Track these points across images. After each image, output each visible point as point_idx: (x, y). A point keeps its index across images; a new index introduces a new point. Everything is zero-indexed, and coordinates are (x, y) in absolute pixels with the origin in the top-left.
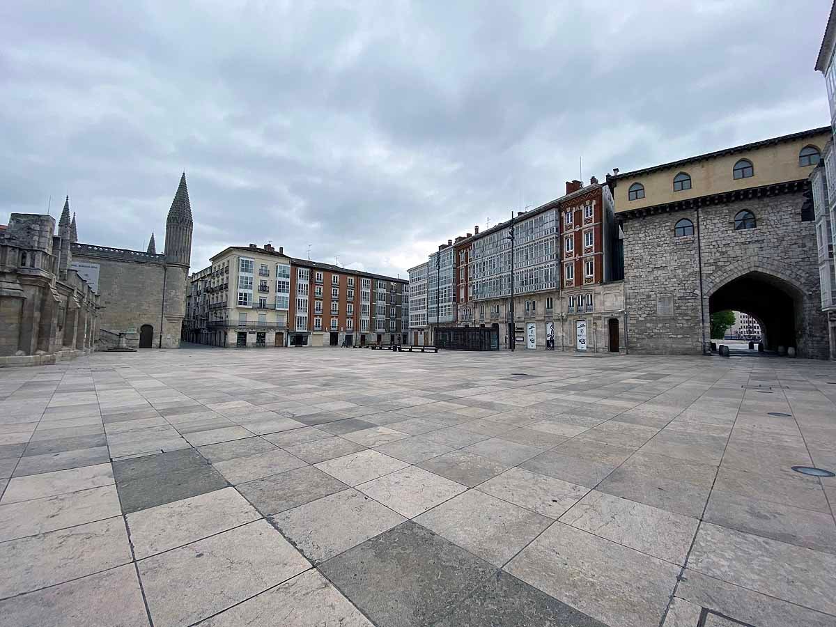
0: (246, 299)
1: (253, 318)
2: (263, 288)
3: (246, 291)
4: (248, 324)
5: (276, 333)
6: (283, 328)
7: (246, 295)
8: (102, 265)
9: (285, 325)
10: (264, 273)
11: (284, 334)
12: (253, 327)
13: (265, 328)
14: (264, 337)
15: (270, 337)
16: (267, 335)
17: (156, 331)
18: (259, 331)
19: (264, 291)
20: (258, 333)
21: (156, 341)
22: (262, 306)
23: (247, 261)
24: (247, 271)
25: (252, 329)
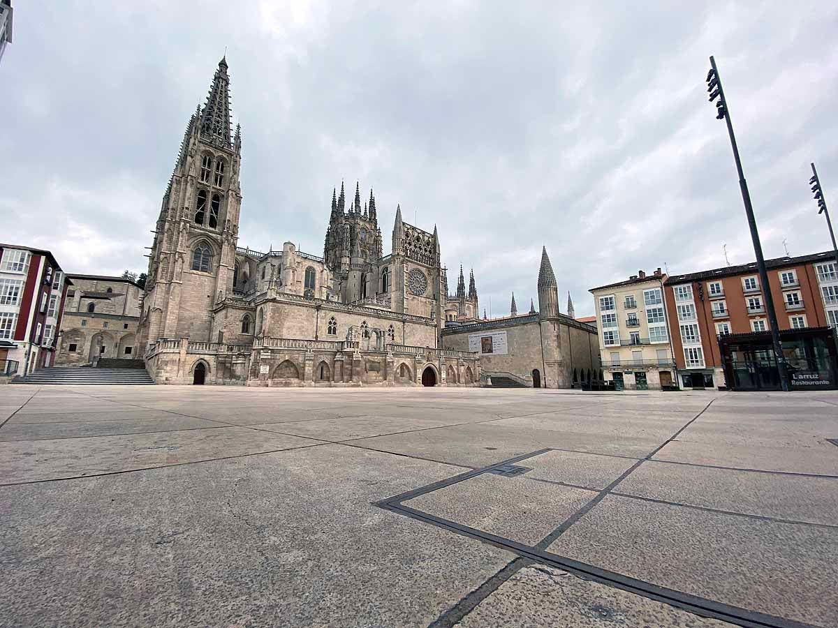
0: (611, 337)
1: (627, 356)
2: (633, 322)
3: (610, 329)
4: (622, 363)
5: (660, 373)
6: (667, 365)
7: (611, 333)
8: (507, 331)
9: (670, 361)
10: (630, 304)
11: (672, 373)
12: (628, 367)
13: (642, 366)
14: (645, 377)
15: (653, 378)
16: (648, 375)
17: (541, 374)
18: (637, 370)
19: (634, 324)
20: (636, 373)
21: (542, 382)
22: (636, 342)
23: (606, 299)
24: (608, 308)
25: (628, 369)
